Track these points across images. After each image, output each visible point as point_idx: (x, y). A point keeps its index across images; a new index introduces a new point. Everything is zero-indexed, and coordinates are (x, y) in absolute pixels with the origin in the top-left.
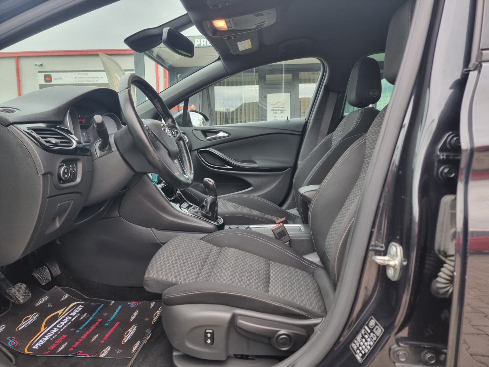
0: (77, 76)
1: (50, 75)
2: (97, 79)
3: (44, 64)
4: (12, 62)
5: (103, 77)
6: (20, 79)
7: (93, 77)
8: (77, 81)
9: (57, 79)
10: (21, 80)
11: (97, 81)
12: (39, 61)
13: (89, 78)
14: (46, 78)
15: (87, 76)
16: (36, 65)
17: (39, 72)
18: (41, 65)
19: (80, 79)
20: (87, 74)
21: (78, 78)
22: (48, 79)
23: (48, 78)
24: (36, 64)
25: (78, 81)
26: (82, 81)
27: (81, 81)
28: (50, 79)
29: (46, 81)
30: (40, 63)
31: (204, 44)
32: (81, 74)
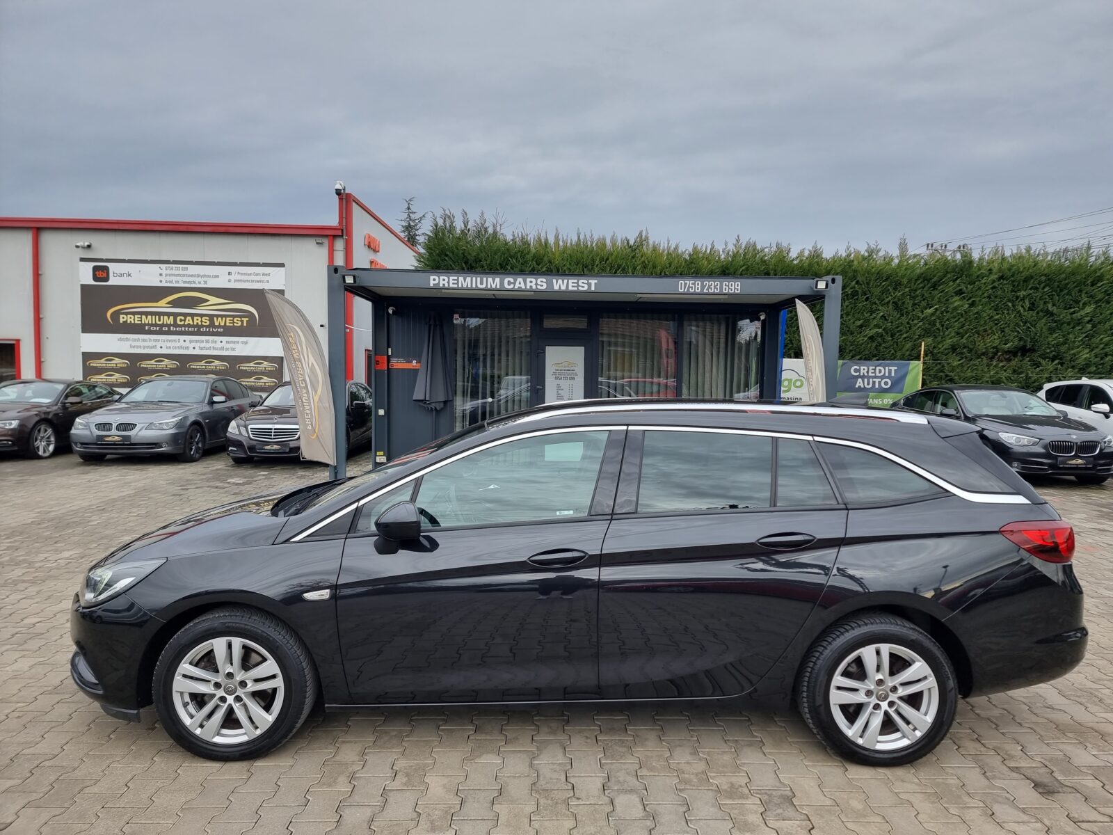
0: (164, 272)
1: (107, 268)
2: (205, 279)
3: (94, 245)
4: (26, 239)
5: (218, 276)
6: (40, 272)
7: (198, 276)
8: (164, 281)
9: (121, 275)
10: (40, 275)
11: (206, 283)
12: (83, 239)
13: (189, 276)
14: (97, 273)
15: (185, 272)
16: (77, 247)
17: (82, 260)
18: (89, 246)
19: (169, 278)
20: (187, 269)
21: (166, 275)
22: (99, 274)
23: (101, 273)
24: (78, 244)
25: (166, 282)
26: (174, 282)
27: (171, 282)
28: (105, 275)
29: (95, 278)
30: (86, 244)
31: (444, 285)
32: (172, 269)
